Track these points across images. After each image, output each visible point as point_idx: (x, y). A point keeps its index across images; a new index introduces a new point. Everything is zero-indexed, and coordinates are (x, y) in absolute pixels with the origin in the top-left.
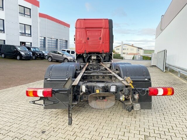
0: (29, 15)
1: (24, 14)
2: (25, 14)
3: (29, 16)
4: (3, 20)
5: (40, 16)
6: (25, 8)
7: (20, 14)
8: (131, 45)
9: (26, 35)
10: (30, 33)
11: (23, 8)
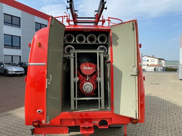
4: (20, 37)
6: (41, 25)
8: (152, 56)
11: (40, 24)
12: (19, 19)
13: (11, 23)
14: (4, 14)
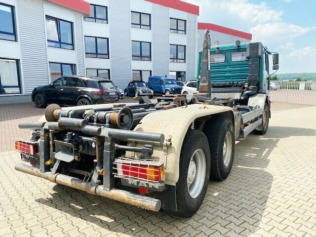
0: (184, 30)
1: (177, 30)
2: (179, 29)
3: (184, 32)
4: (150, 43)
5: (199, 28)
6: (178, 21)
7: (172, 31)
9: (178, 61)
10: (183, 58)
11: (176, 20)
12: (149, 16)
13: (139, 23)
14: (132, 11)
